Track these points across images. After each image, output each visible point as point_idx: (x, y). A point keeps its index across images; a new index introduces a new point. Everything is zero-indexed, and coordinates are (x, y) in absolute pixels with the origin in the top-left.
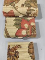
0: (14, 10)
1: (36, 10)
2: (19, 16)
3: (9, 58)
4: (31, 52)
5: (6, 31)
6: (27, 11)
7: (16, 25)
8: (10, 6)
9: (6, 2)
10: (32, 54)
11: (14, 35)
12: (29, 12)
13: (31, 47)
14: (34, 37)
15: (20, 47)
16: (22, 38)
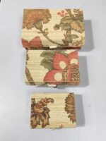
0: (41, 36)
1: (81, 35)
2: (51, 47)
3: (33, 118)
4: (70, 109)
7: (44, 63)
8: (34, 29)
9: (28, 21)
10: (72, 113)
12: (68, 39)
13: (70, 102)
14: (76, 84)
15: (52, 101)
16: (55, 86)
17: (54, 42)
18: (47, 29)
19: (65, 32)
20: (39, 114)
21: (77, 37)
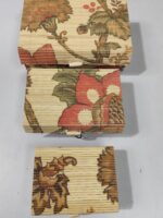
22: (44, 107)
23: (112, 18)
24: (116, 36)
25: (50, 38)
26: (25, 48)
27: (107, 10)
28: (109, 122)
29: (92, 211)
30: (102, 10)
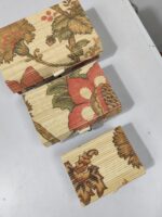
1: (92, 37)
2: (55, 75)
3: (81, 191)
5: (41, 131)
6: (69, 52)
7: (58, 103)
10: (131, 156)
11: (66, 130)
12: (76, 51)
13: (122, 141)
14: (118, 111)
15: (96, 152)
16: (89, 128)
17: (56, 66)
18: (37, 50)
19: (66, 42)
20: (86, 181)
21: (88, 42)
22: (51, 121)
23: (71, 19)
24: (81, 33)
25: (27, 61)
26: (11, 79)
27: (63, 13)
28: (108, 109)
29: (126, 182)
30: (59, 14)
